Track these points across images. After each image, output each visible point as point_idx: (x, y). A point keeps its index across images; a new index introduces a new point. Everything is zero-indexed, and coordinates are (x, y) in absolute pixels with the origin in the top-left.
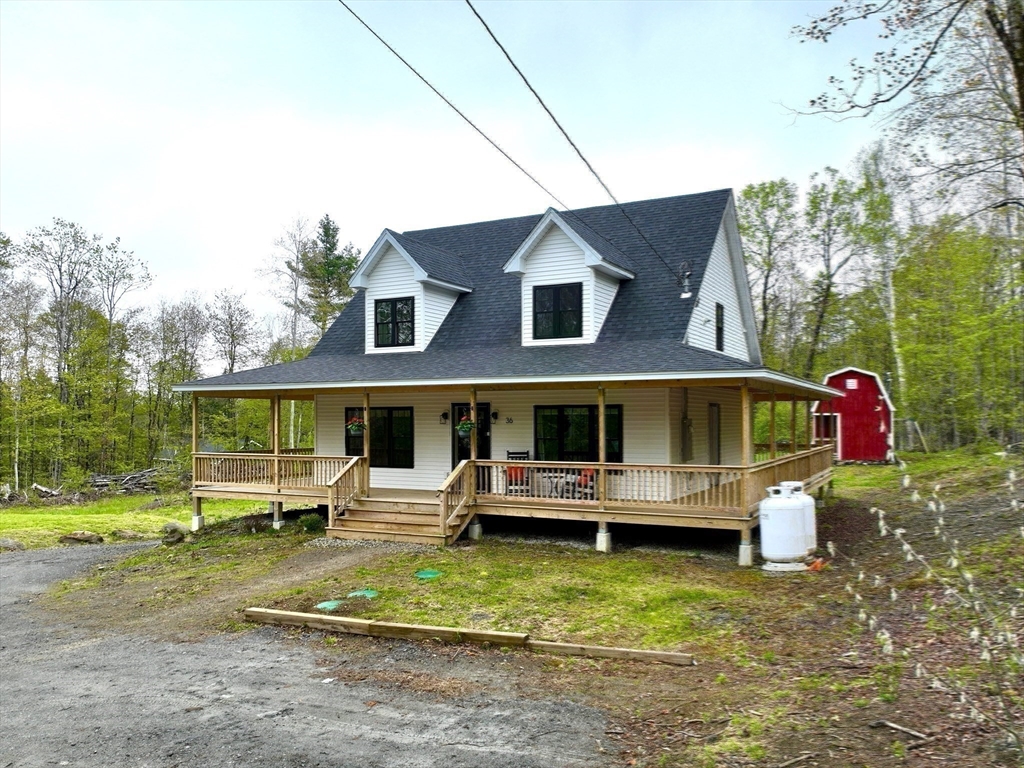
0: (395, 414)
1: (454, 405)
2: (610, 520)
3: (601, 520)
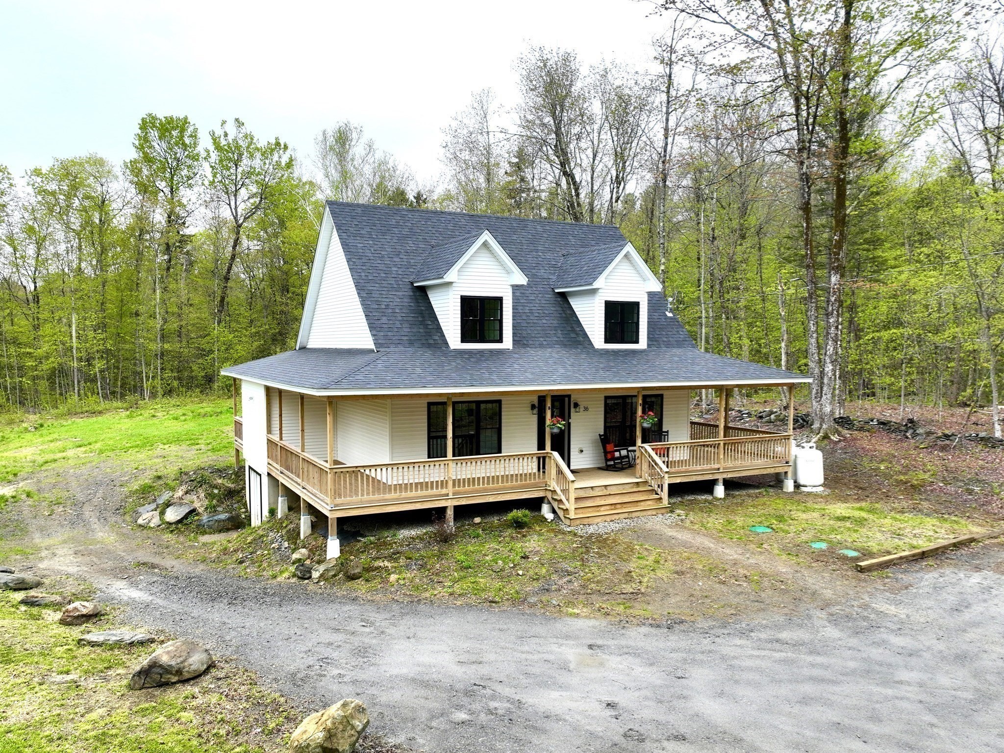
0: (483, 407)
1: (539, 397)
2: (725, 476)
3: (721, 477)
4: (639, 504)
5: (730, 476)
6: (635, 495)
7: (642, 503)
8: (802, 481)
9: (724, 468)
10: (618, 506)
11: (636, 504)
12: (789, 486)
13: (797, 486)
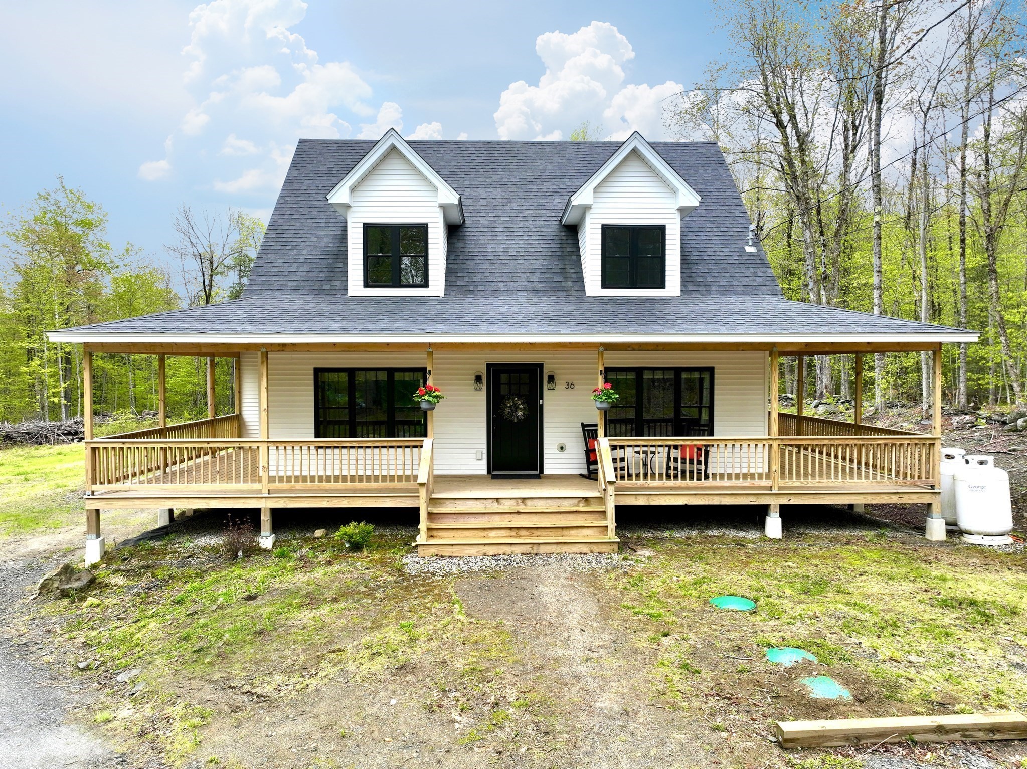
0: (398, 376)
1: (489, 366)
2: (784, 501)
3: (775, 503)
4: (566, 532)
5: (795, 501)
6: (571, 517)
7: (573, 532)
8: (965, 523)
9: (780, 488)
10: (523, 533)
11: (560, 532)
12: (937, 529)
13: (954, 531)
